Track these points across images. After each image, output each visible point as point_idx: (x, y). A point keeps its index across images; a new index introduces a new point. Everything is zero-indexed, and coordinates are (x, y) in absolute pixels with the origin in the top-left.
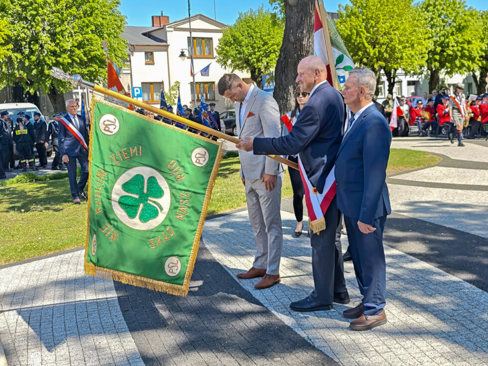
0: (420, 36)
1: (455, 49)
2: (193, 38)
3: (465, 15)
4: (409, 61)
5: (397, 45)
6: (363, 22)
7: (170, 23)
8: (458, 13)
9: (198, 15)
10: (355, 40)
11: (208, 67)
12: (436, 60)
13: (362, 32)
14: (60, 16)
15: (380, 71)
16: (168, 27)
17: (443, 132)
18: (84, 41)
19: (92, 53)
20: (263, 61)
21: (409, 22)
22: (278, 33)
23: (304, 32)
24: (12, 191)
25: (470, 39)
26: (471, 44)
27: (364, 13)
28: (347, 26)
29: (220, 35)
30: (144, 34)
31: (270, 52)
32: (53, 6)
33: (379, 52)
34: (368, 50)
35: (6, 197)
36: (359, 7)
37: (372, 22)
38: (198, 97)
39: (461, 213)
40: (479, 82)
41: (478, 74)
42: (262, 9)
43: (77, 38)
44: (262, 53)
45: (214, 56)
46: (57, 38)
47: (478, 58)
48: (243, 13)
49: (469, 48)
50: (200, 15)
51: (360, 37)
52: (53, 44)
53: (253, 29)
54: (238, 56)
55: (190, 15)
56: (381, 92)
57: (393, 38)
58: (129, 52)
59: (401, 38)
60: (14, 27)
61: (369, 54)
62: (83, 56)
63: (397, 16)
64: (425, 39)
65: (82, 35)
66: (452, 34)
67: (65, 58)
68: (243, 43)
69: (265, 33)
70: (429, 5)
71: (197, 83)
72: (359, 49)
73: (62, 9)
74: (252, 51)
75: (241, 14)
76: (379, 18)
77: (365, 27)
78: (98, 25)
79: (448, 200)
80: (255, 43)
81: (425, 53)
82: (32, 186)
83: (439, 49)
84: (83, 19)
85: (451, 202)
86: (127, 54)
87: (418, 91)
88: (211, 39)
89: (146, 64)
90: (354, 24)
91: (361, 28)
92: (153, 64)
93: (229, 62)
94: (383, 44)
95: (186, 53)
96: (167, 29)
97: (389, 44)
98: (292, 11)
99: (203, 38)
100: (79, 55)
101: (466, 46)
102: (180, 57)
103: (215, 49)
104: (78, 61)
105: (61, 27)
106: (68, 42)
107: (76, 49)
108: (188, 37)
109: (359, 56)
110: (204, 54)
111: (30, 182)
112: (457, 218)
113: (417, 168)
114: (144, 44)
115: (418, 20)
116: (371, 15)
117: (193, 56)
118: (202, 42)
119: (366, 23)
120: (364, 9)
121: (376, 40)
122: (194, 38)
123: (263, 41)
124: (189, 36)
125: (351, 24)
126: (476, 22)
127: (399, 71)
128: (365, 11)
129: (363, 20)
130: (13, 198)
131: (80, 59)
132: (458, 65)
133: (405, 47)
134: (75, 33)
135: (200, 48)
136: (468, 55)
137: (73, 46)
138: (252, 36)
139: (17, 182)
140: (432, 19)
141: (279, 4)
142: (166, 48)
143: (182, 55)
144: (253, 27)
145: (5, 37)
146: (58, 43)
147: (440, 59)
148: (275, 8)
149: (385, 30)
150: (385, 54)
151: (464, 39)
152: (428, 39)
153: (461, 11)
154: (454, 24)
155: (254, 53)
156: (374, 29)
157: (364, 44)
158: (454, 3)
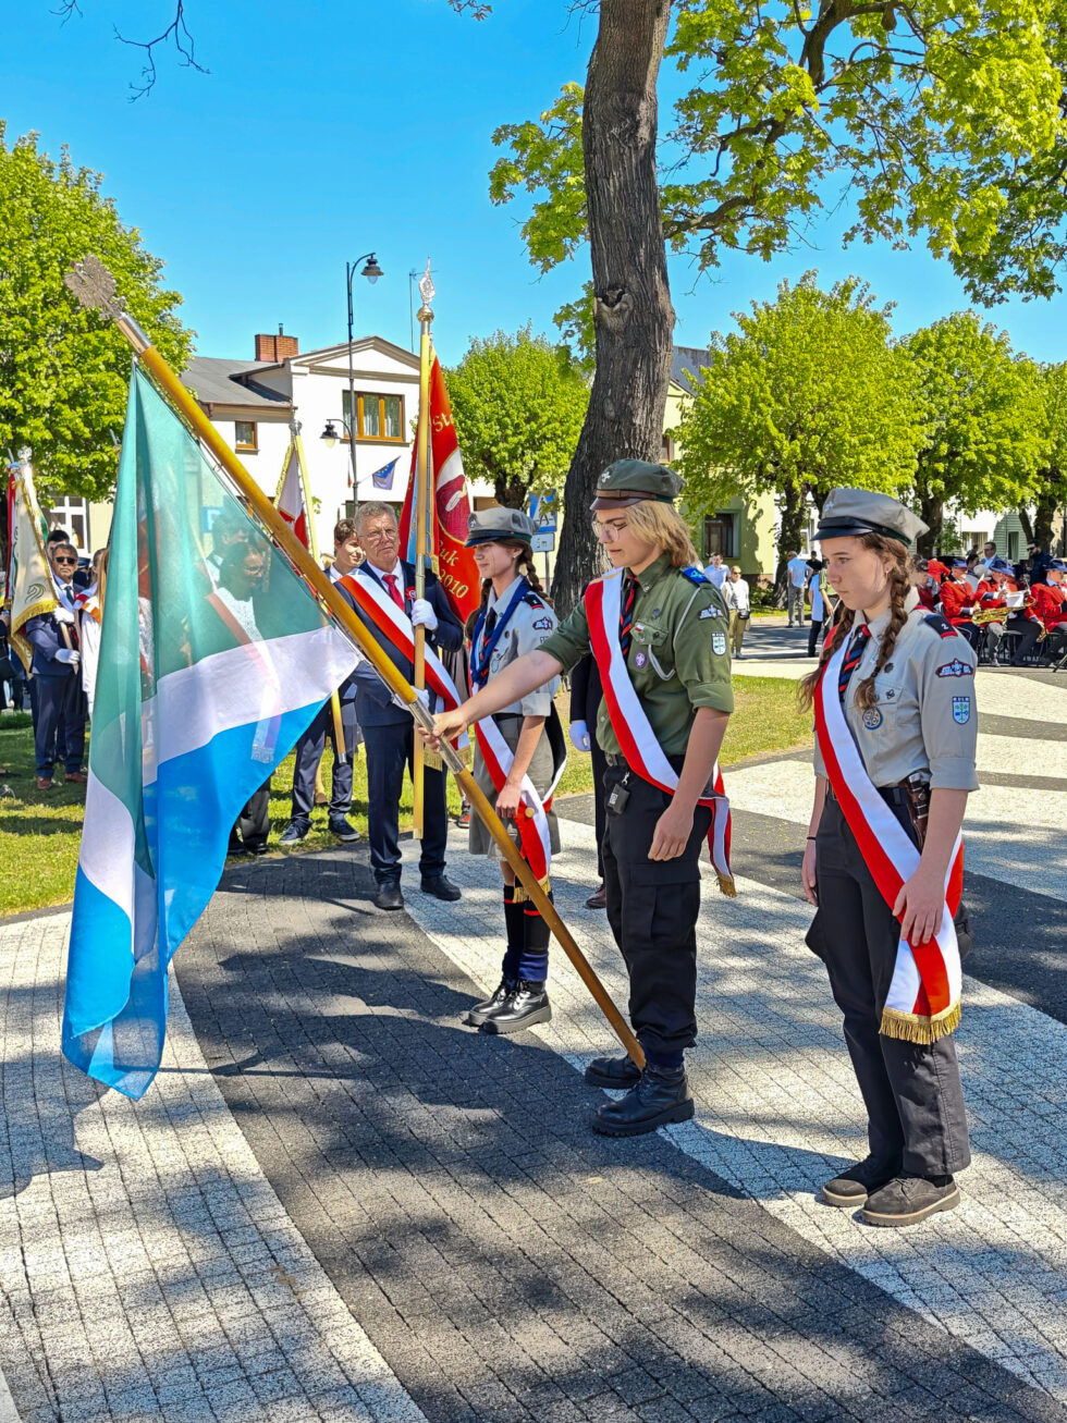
0: (903, 416)
1: (984, 448)
2: (356, 392)
3: (1008, 370)
4: (875, 474)
5: (847, 436)
6: (769, 378)
7: (301, 353)
8: (992, 365)
9: (370, 339)
10: (749, 419)
11: (392, 465)
12: (936, 474)
13: (763, 400)
14: (28, 325)
15: (805, 494)
16: (296, 365)
18: (86, 387)
19: (106, 420)
20: (527, 458)
21: (878, 381)
23: (641, 397)
25: (1017, 426)
26: (1022, 440)
27: (771, 356)
28: (729, 384)
30: (236, 379)
31: (544, 437)
32: (11, 297)
33: (804, 449)
34: (777, 444)
36: (760, 340)
37: (791, 378)
40: (1033, 531)
41: (1032, 512)
42: (528, 332)
43: (69, 380)
44: (523, 438)
45: (406, 440)
46: (18, 378)
47: (1034, 474)
48: (481, 340)
49: (1015, 448)
50: (376, 338)
51: (760, 412)
53: (505, 381)
55: (351, 337)
57: (839, 418)
59: (856, 419)
61: (778, 453)
62: (82, 425)
63: (849, 365)
64: (912, 423)
65: (82, 373)
66: (976, 413)
67: (36, 428)
68: (479, 414)
69: (532, 393)
70: (926, 344)
72: (758, 442)
73: (34, 308)
74: (500, 433)
75: (474, 343)
76: (807, 368)
77: (773, 390)
78: (123, 350)
80: (508, 415)
81: (912, 458)
83: (944, 448)
84: (85, 336)
88: (401, 397)
90: (746, 380)
91: (762, 391)
92: (255, 453)
94: (815, 432)
95: (339, 429)
96: (294, 369)
97: (828, 431)
98: (613, 343)
99: (381, 396)
100: (71, 421)
101: (1007, 442)
102: (322, 438)
103: (411, 422)
104: (70, 437)
105: (30, 350)
106: (46, 389)
108: (344, 391)
109: (757, 457)
110: (382, 434)
114: (235, 402)
115: (899, 377)
116: (787, 362)
117: (357, 437)
118: (377, 405)
119: (776, 379)
120: (773, 346)
122: (359, 394)
123: (529, 410)
124: (348, 388)
125: (739, 380)
126: (1033, 389)
128: (774, 351)
129: (769, 371)
131: (73, 433)
132: (990, 489)
133: (865, 442)
134: (65, 366)
135: (374, 419)
136: (1012, 464)
137: (58, 398)
138: (500, 397)
140: (932, 375)
141: (577, 324)
142: (287, 415)
143: (329, 433)
144: (505, 374)
146: (20, 391)
147: (947, 471)
148: (569, 334)
149: (820, 398)
150: (818, 455)
151: (1003, 425)
152: (921, 423)
153: (998, 360)
154: (982, 391)
155: (505, 438)
156: (795, 394)
157: (766, 428)
158: (984, 342)
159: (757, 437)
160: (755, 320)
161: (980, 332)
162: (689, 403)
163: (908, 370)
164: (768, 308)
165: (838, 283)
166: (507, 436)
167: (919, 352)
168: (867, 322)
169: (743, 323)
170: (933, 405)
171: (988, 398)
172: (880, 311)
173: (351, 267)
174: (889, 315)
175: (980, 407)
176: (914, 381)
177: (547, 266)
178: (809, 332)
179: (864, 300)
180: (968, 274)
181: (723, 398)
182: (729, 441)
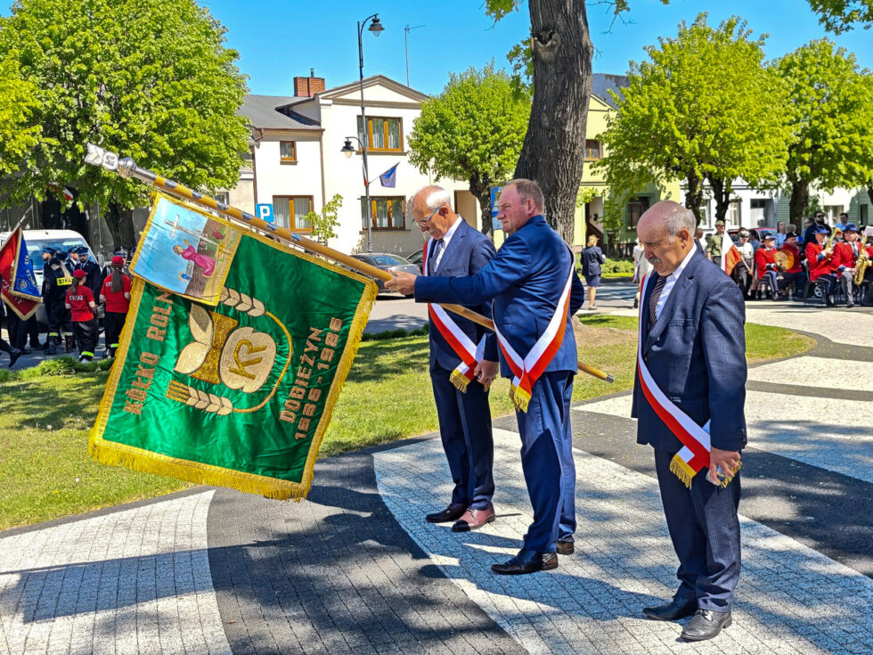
0: (775, 119)
1: (839, 141)
2: (366, 117)
3: (856, 82)
4: (755, 163)
5: (734, 135)
6: (673, 94)
7: (326, 90)
8: (843, 79)
9: (376, 77)
10: (658, 125)
11: (393, 170)
13: (670, 111)
14: (129, 76)
15: (703, 180)
16: (323, 98)
17: (817, 293)
18: (171, 119)
19: (186, 142)
20: (493, 160)
21: (755, 94)
22: (519, 111)
23: (568, 109)
24: (33, 389)
25: (864, 124)
26: (867, 135)
27: (674, 78)
28: (643, 100)
29: (417, 113)
30: (280, 110)
31: (505, 144)
33: (701, 146)
34: (680, 143)
35: (20, 401)
36: (666, 66)
37: (689, 93)
38: (374, 222)
39: (853, 444)
42: (491, 68)
43: (159, 115)
44: (489, 146)
45: (405, 151)
46: (123, 113)
48: (457, 75)
49: (862, 141)
50: (381, 76)
51: (667, 120)
52: (116, 126)
53: (475, 104)
54: (448, 151)
55: (362, 77)
56: (705, 220)
57: (727, 122)
58: (253, 142)
59: (740, 122)
60: (46, 94)
61: (681, 149)
62: (167, 146)
63: (733, 82)
64: (784, 124)
65: (168, 108)
66: (832, 115)
67: (135, 150)
68: (457, 129)
69: (495, 112)
70: (792, 64)
71: (373, 198)
72: (664, 141)
74: (472, 143)
75: (453, 78)
76: (701, 86)
77: (677, 103)
79: (829, 419)
80: (478, 129)
82: (68, 381)
83: (808, 143)
85: (835, 423)
86: (247, 143)
87: (771, 217)
88: (400, 119)
89: (282, 163)
90: (655, 97)
91: (667, 104)
92: (295, 163)
93: (432, 162)
94: (709, 132)
95: (355, 144)
96: (322, 101)
97: (719, 131)
98: (546, 70)
99: (385, 119)
100: (160, 144)
101: (856, 137)
102: (342, 151)
103: (408, 137)
104: (159, 155)
105: (131, 94)
106: (143, 122)
107: (155, 134)
108: (358, 116)
109: (665, 153)
110: (386, 146)
111: (65, 373)
112: (847, 453)
113: (770, 358)
114: (279, 127)
115: (772, 90)
116: (686, 82)
117: (368, 150)
118: (382, 126)
119: (678, 95)
120: (675, 71)
121: (696, 126)
122: (369, 118)
123: (493, 125)
124: (361, 114)
125: (650, 96)
127: (738, 181)
128: (676, 74)
129: (673, 89)
130: (33, 403)
131: (162, 152)
132: (844, 172)
133: (748, 139)
134: (156, 104)
135: (380, 136)
136: (861, 153)
137: (150, 129)
138: (472, 116)
139: (42, 374)
140: (798, 88)
141: (524, 59)
142: (317, 135)
143: (348, 147)
144: (475, 98)
145: (29, 112)
146: (124, 124)
147: (812, 160)
148: (518, 67)
149: (712, 107)
150: (712, 150)
151: (853, 124)
152: (790, 125)
153: (848, 75)
154: (836, 98)
155: (476, 147)
156: (693, 105)
157: (672, 132)
158: (837, 62)
159: (665, 138)
160: (662, 52)
161: (833, 54)
162: (613, 115)
163: (779, 84)
164: (671, 43)
165: (723, 22)
166: (478, 144)
167: (787, 71)
168: (746, 50)
169: (653, 55)
170: (798, 111)
171: (842, 104)
172: (756, 41)
173: (361, 24)
174: (762, 44)
175: (835, 111)
176: (783, 92)
177: (499, 17)
178: (703, 59)
179: (744, 33)
180: (823, 10)
181: (639, 110)
182: (644, 142)
